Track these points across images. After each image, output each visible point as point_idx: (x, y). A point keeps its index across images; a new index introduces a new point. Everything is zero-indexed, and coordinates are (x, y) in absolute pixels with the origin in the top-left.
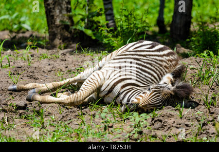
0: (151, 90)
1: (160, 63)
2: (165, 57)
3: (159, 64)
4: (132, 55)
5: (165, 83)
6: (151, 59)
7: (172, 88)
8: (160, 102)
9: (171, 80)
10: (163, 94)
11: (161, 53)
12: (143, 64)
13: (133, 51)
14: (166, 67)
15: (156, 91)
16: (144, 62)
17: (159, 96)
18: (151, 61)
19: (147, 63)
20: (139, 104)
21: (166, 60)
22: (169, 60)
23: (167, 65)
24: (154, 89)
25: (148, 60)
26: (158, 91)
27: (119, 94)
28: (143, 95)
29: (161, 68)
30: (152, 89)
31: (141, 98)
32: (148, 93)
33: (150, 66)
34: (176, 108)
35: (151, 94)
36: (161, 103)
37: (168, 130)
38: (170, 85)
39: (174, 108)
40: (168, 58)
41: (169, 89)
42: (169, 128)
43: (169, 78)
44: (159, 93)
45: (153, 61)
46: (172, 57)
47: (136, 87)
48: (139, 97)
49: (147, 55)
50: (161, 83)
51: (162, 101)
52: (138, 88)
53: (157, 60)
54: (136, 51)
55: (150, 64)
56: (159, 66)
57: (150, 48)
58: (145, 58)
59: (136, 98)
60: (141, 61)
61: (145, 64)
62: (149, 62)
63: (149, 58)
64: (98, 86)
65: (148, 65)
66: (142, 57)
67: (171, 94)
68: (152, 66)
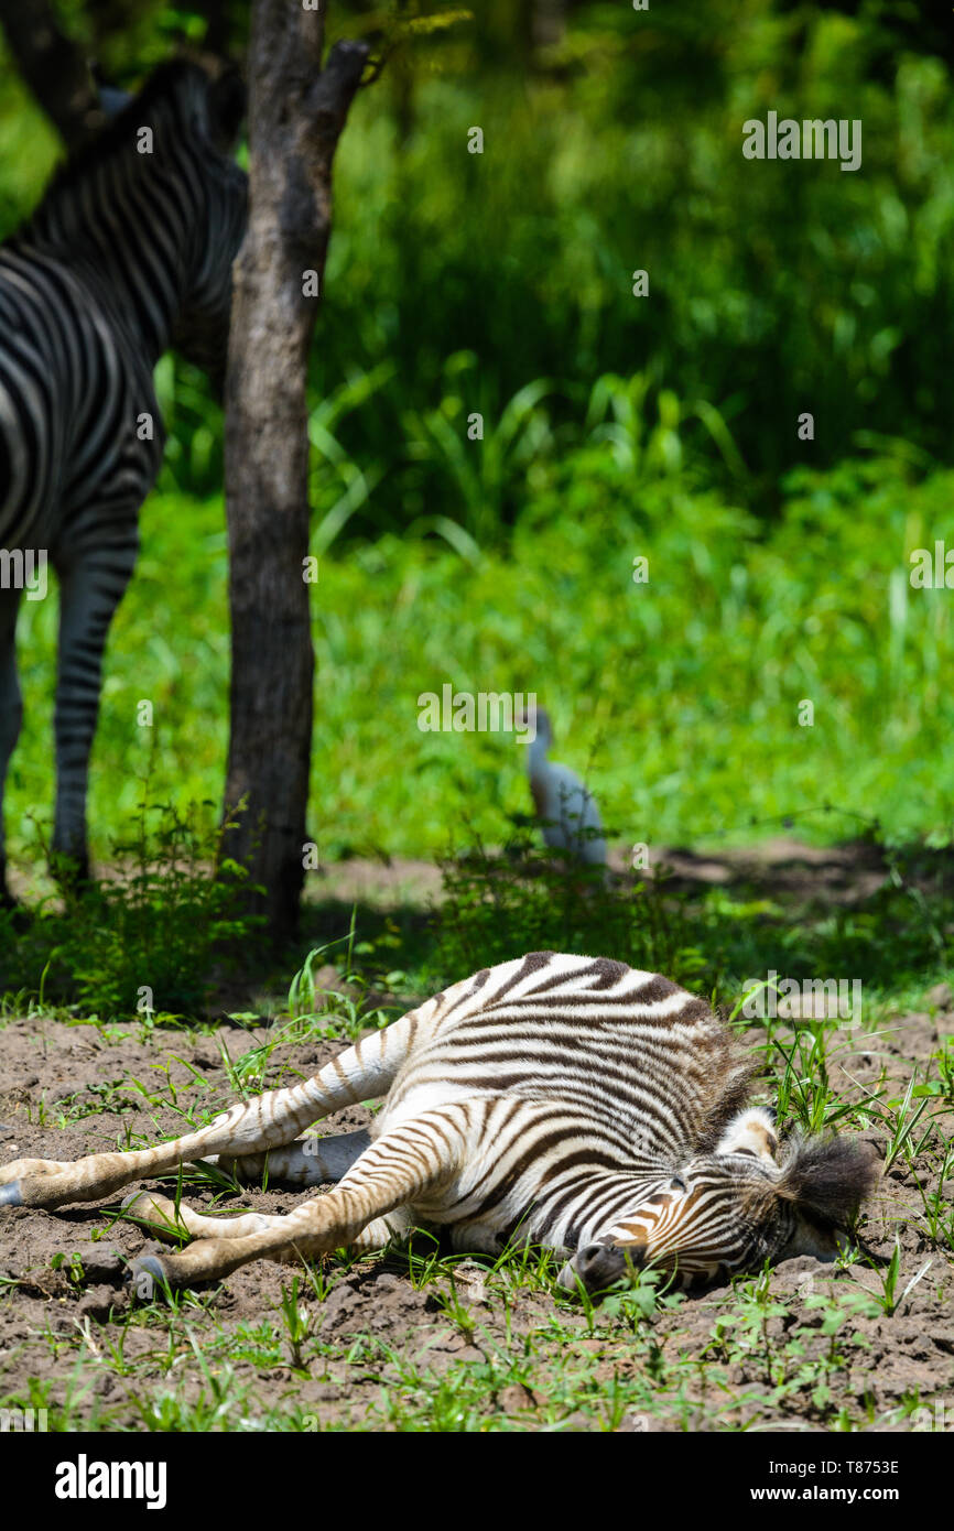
0: (691, 1186)
1: (667, 1053)
2: (677, 1026)
3: (667, 1062)
4: (540, 1020)
5: (741, 1150)
6: (625, 1039)
7: (779, 1173)
8: (734, 1239)
9: (769, 1137)
10: (745, 1199)
11: (659, 1009)
12: (601, 1062)
13: (538, 1003)
14: (693, 1074)
15: (711, 1187)
16: (603, 1055)
17: (726, 1210)
18: (631, 1046)
19: (618, 1058)
20: (644, 1248)
21: (688, 1044)
22: (698, 1042)
23: (695, 1064)
24: (700, 1180)
25: (615, 1042)
26: (722, 1185)
27: (534, 1206)
28: (657, 1209)
29: (679, 1078)
30: (692, 1178)
31: (648, 1224)
32: (678, 1196)
33: (632, 1072)
34: (834, 1266)
35: (691, 1201)
36: (739, 1244)
37: (873, 1368)
38: (765, 1159)
39: (826, 1267)
40: (691, 1032)
41: (767, 1176)
42: (878, 1358)
43: (757, 1128)
44: (729, 1196)
45: (639, 1048)
46: (706, 1028)
47: (602, 1171)
48: (637, 1220)
49: (602, 1020)
50: (725, 1148)
51: (742, 1232)
52: (614, 1176)
53: (656, 1043)
54: (551, 1002)
55: (633, 1062)
56: (667, 1069)
57: (596, 987)
58: (596, 1034)
59: (621, 1226)
60: (589, 1050)
61: (610, 1064)
62: (625, 1051)
63: (615, 1031)
64: (435, 1171)
65: (624, 1069)
66: (584, 1032)
67: (781, 1200)
68: (641, 1070)
